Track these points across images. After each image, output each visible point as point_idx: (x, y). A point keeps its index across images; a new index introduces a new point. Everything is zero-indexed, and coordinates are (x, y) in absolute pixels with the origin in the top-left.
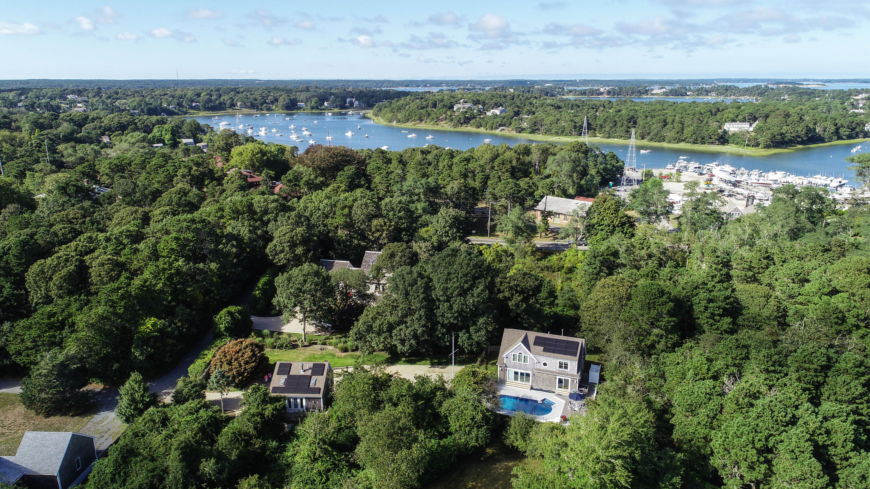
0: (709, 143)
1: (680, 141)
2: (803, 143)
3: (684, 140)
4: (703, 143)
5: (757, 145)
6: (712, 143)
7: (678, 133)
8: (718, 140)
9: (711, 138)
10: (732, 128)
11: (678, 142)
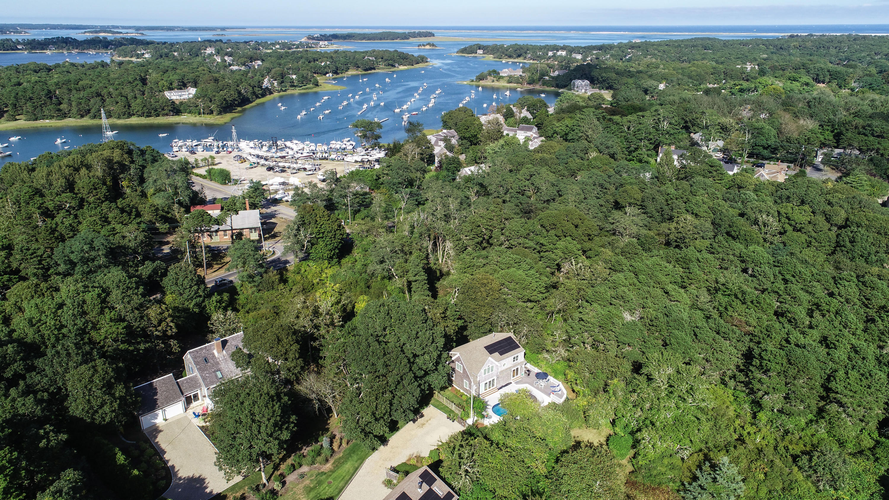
0: (164, 115)
1: (130, 115)
2: (240, 105)
3: (134, 115)
4: (158, 115)
5: (211, 112)
6: (167, 115)
7: (125, 107)
8: (172, 111)
9: (163, 109)
10: (174, 96)
11: (128, 117)
